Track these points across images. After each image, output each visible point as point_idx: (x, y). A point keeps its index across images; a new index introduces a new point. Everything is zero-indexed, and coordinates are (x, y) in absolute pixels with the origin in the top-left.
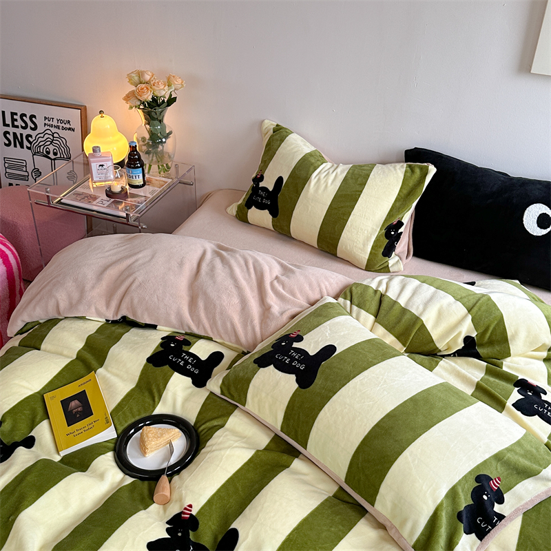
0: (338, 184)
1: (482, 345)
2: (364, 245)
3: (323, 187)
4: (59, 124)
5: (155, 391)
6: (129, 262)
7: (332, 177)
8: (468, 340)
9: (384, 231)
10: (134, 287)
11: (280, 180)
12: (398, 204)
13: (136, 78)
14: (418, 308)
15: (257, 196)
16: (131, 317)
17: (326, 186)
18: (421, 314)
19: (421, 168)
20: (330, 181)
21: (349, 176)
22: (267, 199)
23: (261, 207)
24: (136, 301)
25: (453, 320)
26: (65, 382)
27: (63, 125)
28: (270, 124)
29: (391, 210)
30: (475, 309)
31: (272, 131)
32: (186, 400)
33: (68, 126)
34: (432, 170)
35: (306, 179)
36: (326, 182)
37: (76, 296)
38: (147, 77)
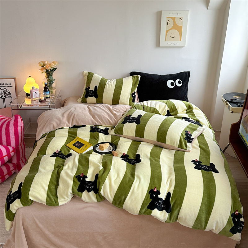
0: (115, 84)
1: (171, 112)
2: (127, 100)
3: (111, 86)
4: (6, 85)
5: (96, 138)
6: (69, 111)
7: (112, 83)
8: (168, 111)
9: (131, 95)
10: (75, 116)
11: (96, 87)
12: (133, 87)
13: (42, 64)
14: (154, 106)
15: (89, 93)
16: (77, 125)
17: (112, 85)
18: (155, 107)
19: (136, 76)
20: (112, 84)
21: (117, 82)
22: (93, 93)
23: (91, 96)
24: (77, 120)
25: (163, 107)
26: (69, 141)
27: (8, 85)
28: (86, 72)
29: (132, 89)
30: (167, 103)
31: (87, 74)
32: (105, 138)
33: (10, 85)
34: (140, 76)
35: (105, 85)
36: (111, 84)
37: (58, 122)
38: (46, 63)
